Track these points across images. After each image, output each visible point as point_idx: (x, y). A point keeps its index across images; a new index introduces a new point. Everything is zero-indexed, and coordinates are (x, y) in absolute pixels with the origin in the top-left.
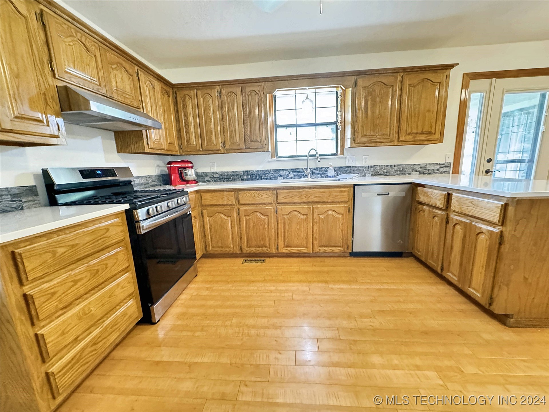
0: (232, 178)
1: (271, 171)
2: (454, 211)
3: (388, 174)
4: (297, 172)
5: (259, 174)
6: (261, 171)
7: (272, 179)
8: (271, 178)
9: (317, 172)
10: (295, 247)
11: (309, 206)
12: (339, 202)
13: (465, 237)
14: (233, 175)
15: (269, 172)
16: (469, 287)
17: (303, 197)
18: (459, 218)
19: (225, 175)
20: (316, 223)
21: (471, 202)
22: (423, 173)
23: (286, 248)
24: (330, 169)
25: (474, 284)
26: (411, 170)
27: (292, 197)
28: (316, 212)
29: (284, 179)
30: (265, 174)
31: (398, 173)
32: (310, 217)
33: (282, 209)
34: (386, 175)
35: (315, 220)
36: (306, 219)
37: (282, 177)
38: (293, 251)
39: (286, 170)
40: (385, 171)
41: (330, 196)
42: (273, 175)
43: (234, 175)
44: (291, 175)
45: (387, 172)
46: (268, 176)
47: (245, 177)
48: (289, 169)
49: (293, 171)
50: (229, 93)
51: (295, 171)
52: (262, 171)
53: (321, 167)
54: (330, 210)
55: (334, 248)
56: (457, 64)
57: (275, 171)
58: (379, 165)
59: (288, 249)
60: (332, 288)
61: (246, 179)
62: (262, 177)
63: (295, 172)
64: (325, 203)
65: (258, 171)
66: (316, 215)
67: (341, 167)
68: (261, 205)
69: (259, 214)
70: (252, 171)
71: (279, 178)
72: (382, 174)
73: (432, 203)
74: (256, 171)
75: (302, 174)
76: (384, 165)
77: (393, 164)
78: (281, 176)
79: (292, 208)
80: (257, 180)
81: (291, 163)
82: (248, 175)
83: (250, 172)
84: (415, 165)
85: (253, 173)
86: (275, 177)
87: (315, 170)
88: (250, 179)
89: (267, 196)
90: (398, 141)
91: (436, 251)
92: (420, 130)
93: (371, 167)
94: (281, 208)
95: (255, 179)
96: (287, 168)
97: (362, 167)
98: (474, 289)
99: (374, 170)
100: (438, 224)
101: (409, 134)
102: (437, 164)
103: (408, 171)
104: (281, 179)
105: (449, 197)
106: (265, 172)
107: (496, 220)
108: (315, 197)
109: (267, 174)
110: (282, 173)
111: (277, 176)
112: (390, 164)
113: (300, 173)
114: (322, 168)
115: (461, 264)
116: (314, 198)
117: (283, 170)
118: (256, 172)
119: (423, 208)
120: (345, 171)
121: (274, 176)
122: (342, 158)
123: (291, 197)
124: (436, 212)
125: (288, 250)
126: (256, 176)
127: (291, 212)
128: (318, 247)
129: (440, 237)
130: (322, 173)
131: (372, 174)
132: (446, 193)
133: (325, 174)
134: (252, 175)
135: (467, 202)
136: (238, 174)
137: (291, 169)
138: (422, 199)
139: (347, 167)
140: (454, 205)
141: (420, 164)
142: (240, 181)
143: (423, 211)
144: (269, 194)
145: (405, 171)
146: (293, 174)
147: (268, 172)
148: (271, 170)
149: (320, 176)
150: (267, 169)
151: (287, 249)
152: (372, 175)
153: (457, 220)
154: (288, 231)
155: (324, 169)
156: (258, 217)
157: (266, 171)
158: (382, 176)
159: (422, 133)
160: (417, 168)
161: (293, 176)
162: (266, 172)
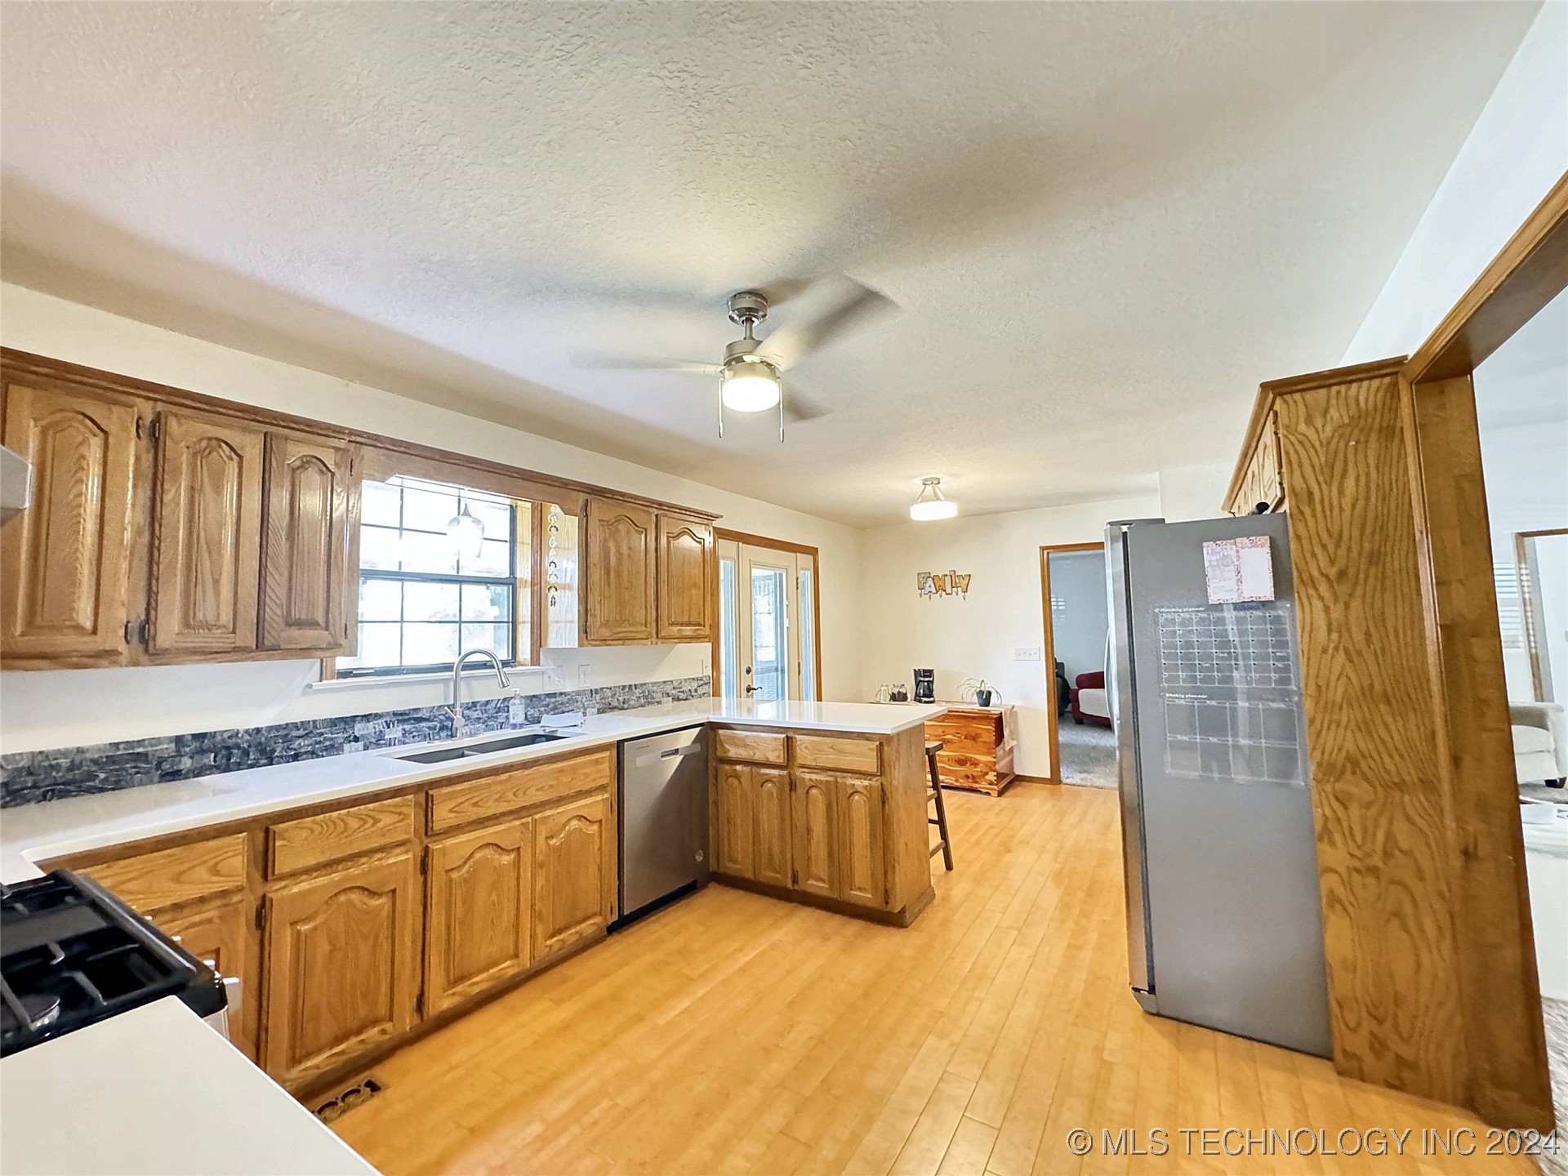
0: (102, 776)
1: (315, 727)
2: (803, 766)
3: (626, 706)
4: (415, 719)
5: (260, 743)
6: (270, 729)
7: (318, 756)
8: (313, 753)
9: (475, 715)
10: (480, 971)
11: (524, 820)
12: (588, 793)
13: (829, 806)
14: (111, 760)
15: (308, 729)
16: (851, 889)
17: (510, 795)
18: (814, 777)
19: (57, 768)
20: (541, 866)
21: (832, 747)
22: (679, 699)
23: (450, 992)
24: (514, 704)
25: (858, 881)
26: (660, 695)
27: (480, 804)
28: (543, 831)
29: (366, 748)
30: (287, 739)
31: (642, 701)
32: (526, 855)
33: (444, 851)
34: (623, 709)
35: (540, 858)
36: (517, 863)
37: (360, 745)
38: (476, 989)
39: (377, 716)
40: (621, 699)
41: (572, 779)
42: (325, 739)
43: (114, 763)
44: (395, 732)
45: (624, 703)
46: (303, 744)
47: (186, 763)
48: (388, 713)
49: (400, 718)
50: (202, 439)
51: (407, 717)
52: (278, 728)
53: (484, 699)
54: (573, 818)
55: (583, 925)
56: (722, 517)
57: (333, 723)
58: (609, 686)
59: (459, 988)
60: (670, 1023)
61: (188, 772)
62: (274, 751)
63: (409, 719)
64: (560, 801)
65: (258, 730)
66: (541, 841)
67: (534, 696)
68: (364, 860)
69: (355, 897)
70: (226, 736)
71: (346, 747)
72: (615, 708)
73: (758, 756)
74: (247, 732)
75: (430, 724)
76: (619, 687)
77: (633, 683)
78: (356, 739)
79: (479, 838)
80: (251, 766)
81: (396, 691)
82: (202, 752)
83: (219, 738)
84: (665, 682)
85: (230, 742)
86: (332, 746)
87: (469, 708)
88: (211, 767)
89: (396, 818)
90: (657, 637)
91: (776, 849)
92: (686, 619)
93: (596, 691)
94: (444, 847)
95: (239, 764)
96: (379, 712)
97: (578, 693)
98: (860, 889)
99: (601, 699)
100: (775, 795)
101: (673, 624)
102: (694, 679)
103: (658, 697)
104: (357, 750)
105: (789, 744)
106: (285, 733)
107: (873, 767)
108: (538, 790)
109: (299, 737)
110: (359, 729)
111: (341, 741)
112: (628, 684)
113: (423, 724)
114: (487, 702)
115: (830, 856)
116: (540, 793)
117: (367, 718)
118: (247, 737)
119: (735, 770)
120: (543, 706)
121: (327, 743)
122: (534, 673)
123: (475, 805)
124: (767, 774)
125: (460, 994)
126: (246, 753)
127: (472, 853)
128: (546, 941)
129: (783, 820)
130: (489, 718)
131: (598, 710)
132: (784, 736)
133: (496, 718)
134: (228, 748)
135: (825, 747)
136: (146, 755)
137: (395, 714)
138: (733, 752)
139: (549, 695)
140: (803, 754)
141: (672, 681)
142: (151, 782)
143: (737, 776)
144: (403, 809)
145: (653, 698)
146: (400, 727)
147: (301, 732)
148: (314, 722)
149: (484, 727)
150: (298, 720)
151: (453, 990)
152: (600, 711)
153: (811, 779)
154: (462, 923)
155: (493, 705)
156: (355, 906)
157: (296, 726)
158: (616, 712)
159: (689, 624)
160: (668, 688)
161: (399, 734)
162: (295, 733)
